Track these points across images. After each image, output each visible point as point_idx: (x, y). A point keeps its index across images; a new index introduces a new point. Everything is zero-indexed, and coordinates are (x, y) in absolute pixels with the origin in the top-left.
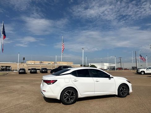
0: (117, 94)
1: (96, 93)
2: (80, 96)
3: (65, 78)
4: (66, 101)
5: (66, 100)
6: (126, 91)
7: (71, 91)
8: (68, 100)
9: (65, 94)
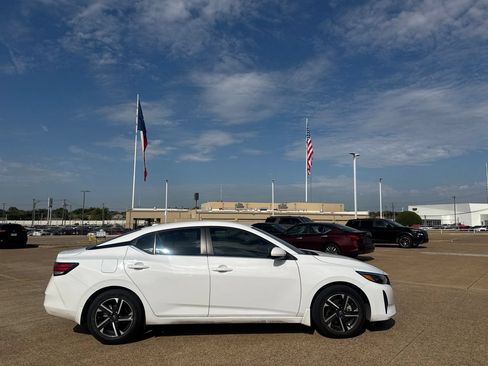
0: (307, 322)
2: (151, 318)
4: (102, 331)
5: (100, 328)
7: (120, 301)
8: (108, 327)
9: (101, 308)
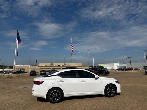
0: (103, 94)
1: (81, 92)
2: (65, 95)
3: (51, 79)
4: (52, 100)
5: (52, 99)
6: (113, 91)
7: (57, 91)
8: (54, 99)
9: (52, 93)
